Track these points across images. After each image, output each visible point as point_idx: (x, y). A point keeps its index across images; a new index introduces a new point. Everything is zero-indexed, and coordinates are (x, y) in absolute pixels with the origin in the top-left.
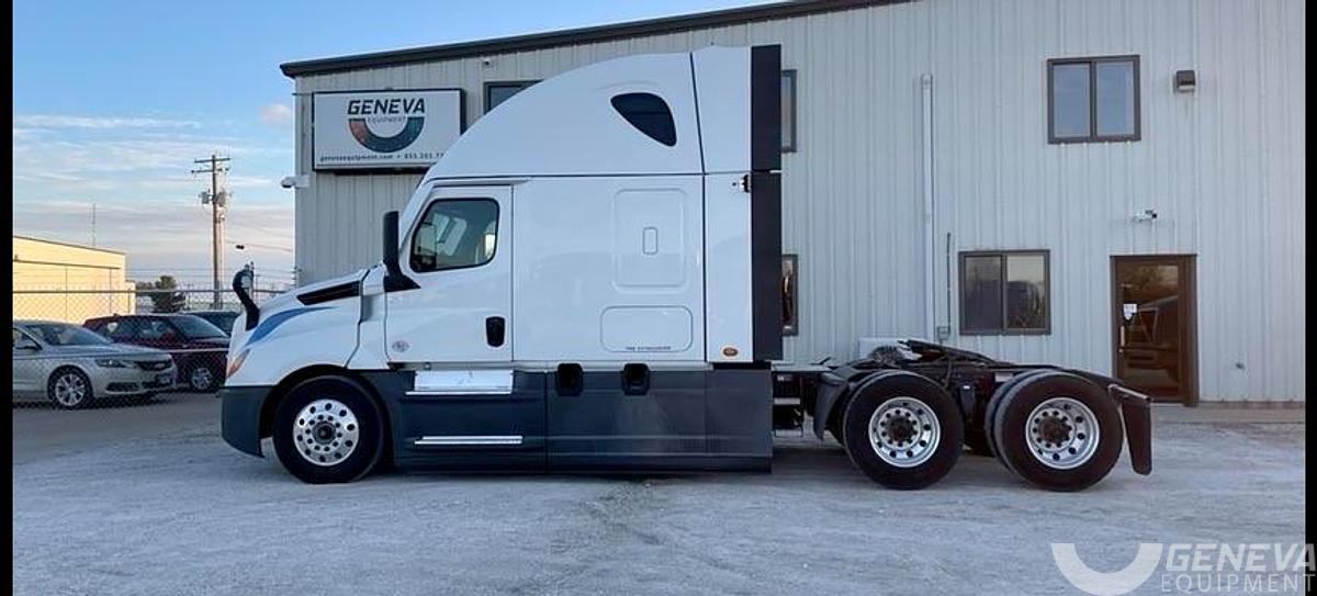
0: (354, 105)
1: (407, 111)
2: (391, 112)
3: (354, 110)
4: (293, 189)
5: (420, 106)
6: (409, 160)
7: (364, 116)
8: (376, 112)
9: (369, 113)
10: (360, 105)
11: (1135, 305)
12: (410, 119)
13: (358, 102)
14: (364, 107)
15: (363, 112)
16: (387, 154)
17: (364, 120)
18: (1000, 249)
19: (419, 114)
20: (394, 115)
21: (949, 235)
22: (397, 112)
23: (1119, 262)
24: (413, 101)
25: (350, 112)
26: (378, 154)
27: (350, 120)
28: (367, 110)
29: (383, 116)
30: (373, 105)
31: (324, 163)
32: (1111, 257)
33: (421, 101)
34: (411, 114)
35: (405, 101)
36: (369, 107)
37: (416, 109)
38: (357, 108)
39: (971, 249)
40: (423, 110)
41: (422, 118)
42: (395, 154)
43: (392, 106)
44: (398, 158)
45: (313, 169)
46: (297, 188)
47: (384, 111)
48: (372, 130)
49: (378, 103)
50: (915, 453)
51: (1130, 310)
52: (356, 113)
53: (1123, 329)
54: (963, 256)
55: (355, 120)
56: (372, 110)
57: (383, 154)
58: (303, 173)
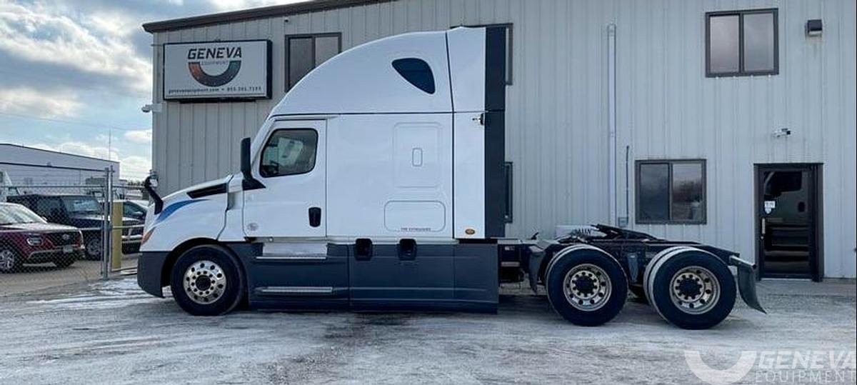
0: (192, 52)
1: (229, 56)
2: (218, 57)
3: (192, 56)
4: (151, 112)
5: (238, 53)
6: (230, 92)
7: (199, 60)
8: (207, 57)
9: (203, 58)
10: (197, 52)
11: (774, 202)
12: (231, 62)
13: (196, 50)
14: (199, 54)
15: (199, 58)
16: (215, 88)
17: (199, 63)
18: (667, 158)
19: (237, 58)
20: (219, 59)
21: (628, 147)
22: (222, 57)
23: (761, 169)
24: (234, 48)
25: (189, 58)
26: (209, 88)
27: (189, 63)
28: (201, 56)
29: (213, 60)
30: (205, 52)
31: (171, 94)
32: (755, 164)
33: (239, 49)
34: (232, 59)
35: (228, 50)
36: (203, 54)
37: (236, 54)
38: (194, 54)
39: (646, 159)
40: (240, 56)
41: (240, 61)
42: (220, 88)
43: (218, 53)
44: (222, 91)
45: (164, 99)
46: (153, 113)
47: (213, 56)
48: (204, 70)
49: (209, 50)
50: (596, 301)
51: (770, 206)
52: (194, 58)
53: (764, 220)
54: (639, 164)
55: (193, 63)
56: (205, 55)
57: (212, 88)
58: (158, 102)
